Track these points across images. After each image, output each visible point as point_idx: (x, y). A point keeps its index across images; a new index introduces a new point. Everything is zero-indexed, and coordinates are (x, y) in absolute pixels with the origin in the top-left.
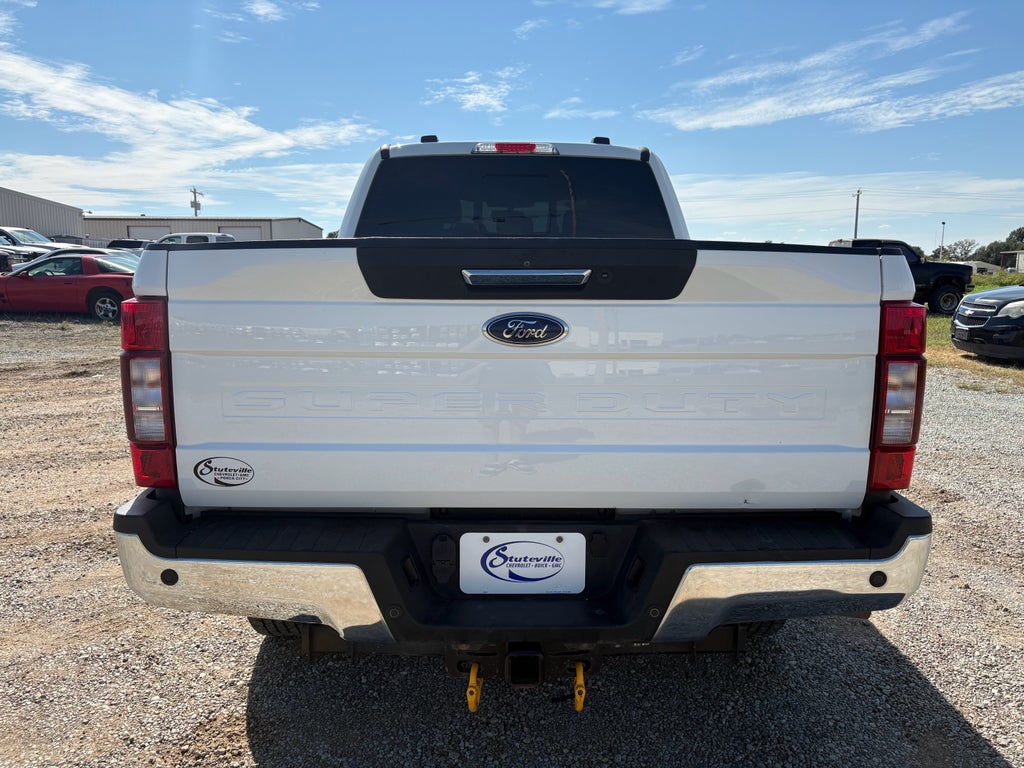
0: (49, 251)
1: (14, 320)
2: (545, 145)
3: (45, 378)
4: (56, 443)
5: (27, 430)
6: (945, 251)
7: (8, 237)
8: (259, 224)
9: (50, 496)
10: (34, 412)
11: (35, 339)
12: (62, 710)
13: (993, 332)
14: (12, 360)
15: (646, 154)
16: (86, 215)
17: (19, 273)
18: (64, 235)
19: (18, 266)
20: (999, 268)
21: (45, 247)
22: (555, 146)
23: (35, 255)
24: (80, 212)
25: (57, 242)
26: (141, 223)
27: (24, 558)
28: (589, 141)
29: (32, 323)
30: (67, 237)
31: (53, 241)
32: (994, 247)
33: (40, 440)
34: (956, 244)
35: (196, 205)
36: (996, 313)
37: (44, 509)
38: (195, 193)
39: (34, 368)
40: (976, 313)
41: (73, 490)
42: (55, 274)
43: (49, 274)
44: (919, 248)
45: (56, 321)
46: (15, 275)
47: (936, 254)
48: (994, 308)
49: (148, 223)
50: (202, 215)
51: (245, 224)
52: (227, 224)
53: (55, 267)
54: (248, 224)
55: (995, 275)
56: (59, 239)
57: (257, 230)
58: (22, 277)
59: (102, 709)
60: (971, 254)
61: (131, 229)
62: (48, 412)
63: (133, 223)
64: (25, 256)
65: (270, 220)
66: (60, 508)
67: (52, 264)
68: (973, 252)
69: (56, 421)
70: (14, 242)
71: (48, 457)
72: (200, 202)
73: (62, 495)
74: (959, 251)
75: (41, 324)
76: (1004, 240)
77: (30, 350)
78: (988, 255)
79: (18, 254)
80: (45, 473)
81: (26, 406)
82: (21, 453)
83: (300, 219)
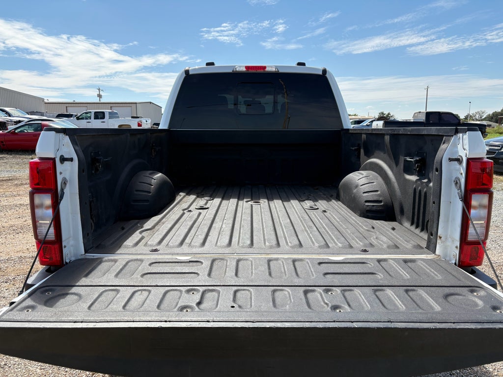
0: (27, 120)
1: (7, 154)
2: (272, 67)
3: (22, 184)
4: (24, 219)
5: (10, 212)
6: (471, 116)
7: (7, 113)
8: (130, 105)
9: (18, 248)
10: (15, 202)
11: (18, 164)
12: (15, 372)
13: (499, 159)
14: (6, 175)
15: (325, 71)
16: (46, 101)
17: (10, 131)
18: (35, 111)
19: (11, 127)
20: (498, 124)
21: (25, 117)
22: (276, 67)
23: (20, 122)
24: (43, 100)
25: (31, 115)
26: (73, 105)
27: (2, 283)
28: (294, 64)
29: (17, 156)
30: (37, 112)
31: (29, 114)
32: (495, 114)
33: (16, 218)
34: (476, 113)
35: (100, 96)
36: (501, 149)
37: (14, 256)
38: (99, 90)
39: (16, 179)
40: (490, 149)
41: (30, 246)
42: (29, 131)
43: (26, 131)
44: (457, 115)
45: (29, 155)
46: (9, 132)
47: (466, 118)
48: (499, 146)
49: (76, 105)
50: (103, 101)
51: (123, 105)
52: (115, 105)
53: (29, 128)
54: (125, 105)
55: (496, 128)
56: (32, 113)
57: (130, 108)
58: (13, 133)
59: (36, 372)
60: (483, 118)
61: (68, 108)
62: (22, 202)
63: (69, 105)
64: (15, 122)
65: (136, 103)
66: (23, 255)
67: (27, 126)
68: (484, 117)
69: (25, 207)
70: (10, 115)
71: (19, 227)
72: (102, 94)
73: (25, 248)
74: (477, 116)
75: (22, 156)
76: (500, 111)
77: (15, 170)
78: (492, 118)
79: (11, 121)
80: (17, 236)
81: (11, 200)
82: (6, 225)
83: (151, 103)
